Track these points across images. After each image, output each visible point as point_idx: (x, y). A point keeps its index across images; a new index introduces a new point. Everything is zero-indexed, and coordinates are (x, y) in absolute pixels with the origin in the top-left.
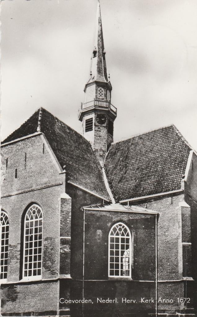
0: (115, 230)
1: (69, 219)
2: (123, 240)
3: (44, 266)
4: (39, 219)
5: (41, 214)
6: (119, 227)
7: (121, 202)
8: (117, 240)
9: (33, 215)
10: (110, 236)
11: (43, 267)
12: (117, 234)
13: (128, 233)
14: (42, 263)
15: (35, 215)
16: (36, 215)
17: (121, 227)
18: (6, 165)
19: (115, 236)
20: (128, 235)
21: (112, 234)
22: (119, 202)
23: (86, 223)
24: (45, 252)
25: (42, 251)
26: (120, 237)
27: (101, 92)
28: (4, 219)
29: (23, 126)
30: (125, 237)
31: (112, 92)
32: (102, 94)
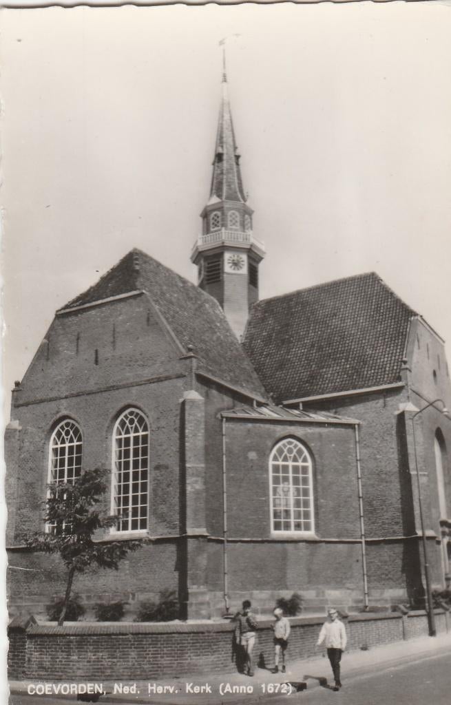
0: (280, 451)
1: (200, 434)
2: (296, 469)
3: (154, 513)
4: (141, 433)
5: (146, 424)
6: (288, 446)
7: (286, 402)
8: (285, 468)
9: (130, 426)
10: (271, 463)
11: (152, 516)
12: (285, 459)
13: (305, 457)
14: (148, 509)
15: (134, 425)
16: (136, 426)
17: (291, 446)
18: (76, 344)
19: (280, 463)
20: (305, 460)
21: (275, 459)
22: (282, 404)
23: (227, 440)
24: (154, 490)
25: (149, 487)
26: (290, 463)
27: (234, 219)
28: (73, 432)
29: (105, 280)
30: (300, 464)
31: (254, 216)
32: (236, 222)
